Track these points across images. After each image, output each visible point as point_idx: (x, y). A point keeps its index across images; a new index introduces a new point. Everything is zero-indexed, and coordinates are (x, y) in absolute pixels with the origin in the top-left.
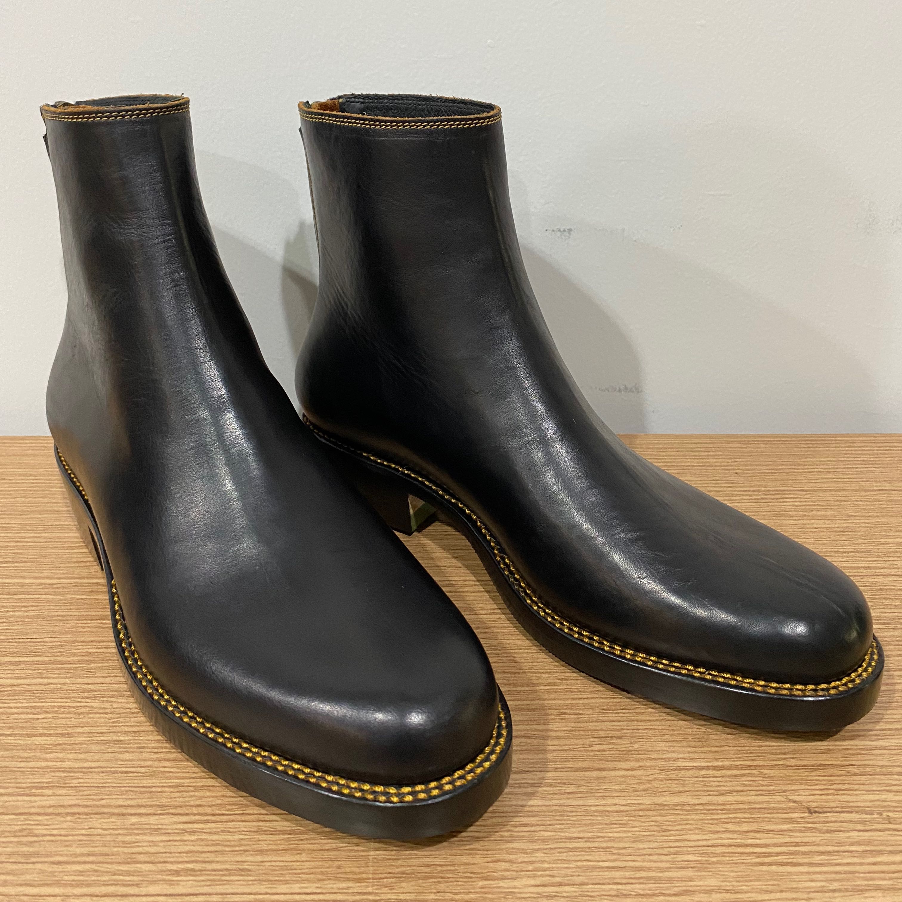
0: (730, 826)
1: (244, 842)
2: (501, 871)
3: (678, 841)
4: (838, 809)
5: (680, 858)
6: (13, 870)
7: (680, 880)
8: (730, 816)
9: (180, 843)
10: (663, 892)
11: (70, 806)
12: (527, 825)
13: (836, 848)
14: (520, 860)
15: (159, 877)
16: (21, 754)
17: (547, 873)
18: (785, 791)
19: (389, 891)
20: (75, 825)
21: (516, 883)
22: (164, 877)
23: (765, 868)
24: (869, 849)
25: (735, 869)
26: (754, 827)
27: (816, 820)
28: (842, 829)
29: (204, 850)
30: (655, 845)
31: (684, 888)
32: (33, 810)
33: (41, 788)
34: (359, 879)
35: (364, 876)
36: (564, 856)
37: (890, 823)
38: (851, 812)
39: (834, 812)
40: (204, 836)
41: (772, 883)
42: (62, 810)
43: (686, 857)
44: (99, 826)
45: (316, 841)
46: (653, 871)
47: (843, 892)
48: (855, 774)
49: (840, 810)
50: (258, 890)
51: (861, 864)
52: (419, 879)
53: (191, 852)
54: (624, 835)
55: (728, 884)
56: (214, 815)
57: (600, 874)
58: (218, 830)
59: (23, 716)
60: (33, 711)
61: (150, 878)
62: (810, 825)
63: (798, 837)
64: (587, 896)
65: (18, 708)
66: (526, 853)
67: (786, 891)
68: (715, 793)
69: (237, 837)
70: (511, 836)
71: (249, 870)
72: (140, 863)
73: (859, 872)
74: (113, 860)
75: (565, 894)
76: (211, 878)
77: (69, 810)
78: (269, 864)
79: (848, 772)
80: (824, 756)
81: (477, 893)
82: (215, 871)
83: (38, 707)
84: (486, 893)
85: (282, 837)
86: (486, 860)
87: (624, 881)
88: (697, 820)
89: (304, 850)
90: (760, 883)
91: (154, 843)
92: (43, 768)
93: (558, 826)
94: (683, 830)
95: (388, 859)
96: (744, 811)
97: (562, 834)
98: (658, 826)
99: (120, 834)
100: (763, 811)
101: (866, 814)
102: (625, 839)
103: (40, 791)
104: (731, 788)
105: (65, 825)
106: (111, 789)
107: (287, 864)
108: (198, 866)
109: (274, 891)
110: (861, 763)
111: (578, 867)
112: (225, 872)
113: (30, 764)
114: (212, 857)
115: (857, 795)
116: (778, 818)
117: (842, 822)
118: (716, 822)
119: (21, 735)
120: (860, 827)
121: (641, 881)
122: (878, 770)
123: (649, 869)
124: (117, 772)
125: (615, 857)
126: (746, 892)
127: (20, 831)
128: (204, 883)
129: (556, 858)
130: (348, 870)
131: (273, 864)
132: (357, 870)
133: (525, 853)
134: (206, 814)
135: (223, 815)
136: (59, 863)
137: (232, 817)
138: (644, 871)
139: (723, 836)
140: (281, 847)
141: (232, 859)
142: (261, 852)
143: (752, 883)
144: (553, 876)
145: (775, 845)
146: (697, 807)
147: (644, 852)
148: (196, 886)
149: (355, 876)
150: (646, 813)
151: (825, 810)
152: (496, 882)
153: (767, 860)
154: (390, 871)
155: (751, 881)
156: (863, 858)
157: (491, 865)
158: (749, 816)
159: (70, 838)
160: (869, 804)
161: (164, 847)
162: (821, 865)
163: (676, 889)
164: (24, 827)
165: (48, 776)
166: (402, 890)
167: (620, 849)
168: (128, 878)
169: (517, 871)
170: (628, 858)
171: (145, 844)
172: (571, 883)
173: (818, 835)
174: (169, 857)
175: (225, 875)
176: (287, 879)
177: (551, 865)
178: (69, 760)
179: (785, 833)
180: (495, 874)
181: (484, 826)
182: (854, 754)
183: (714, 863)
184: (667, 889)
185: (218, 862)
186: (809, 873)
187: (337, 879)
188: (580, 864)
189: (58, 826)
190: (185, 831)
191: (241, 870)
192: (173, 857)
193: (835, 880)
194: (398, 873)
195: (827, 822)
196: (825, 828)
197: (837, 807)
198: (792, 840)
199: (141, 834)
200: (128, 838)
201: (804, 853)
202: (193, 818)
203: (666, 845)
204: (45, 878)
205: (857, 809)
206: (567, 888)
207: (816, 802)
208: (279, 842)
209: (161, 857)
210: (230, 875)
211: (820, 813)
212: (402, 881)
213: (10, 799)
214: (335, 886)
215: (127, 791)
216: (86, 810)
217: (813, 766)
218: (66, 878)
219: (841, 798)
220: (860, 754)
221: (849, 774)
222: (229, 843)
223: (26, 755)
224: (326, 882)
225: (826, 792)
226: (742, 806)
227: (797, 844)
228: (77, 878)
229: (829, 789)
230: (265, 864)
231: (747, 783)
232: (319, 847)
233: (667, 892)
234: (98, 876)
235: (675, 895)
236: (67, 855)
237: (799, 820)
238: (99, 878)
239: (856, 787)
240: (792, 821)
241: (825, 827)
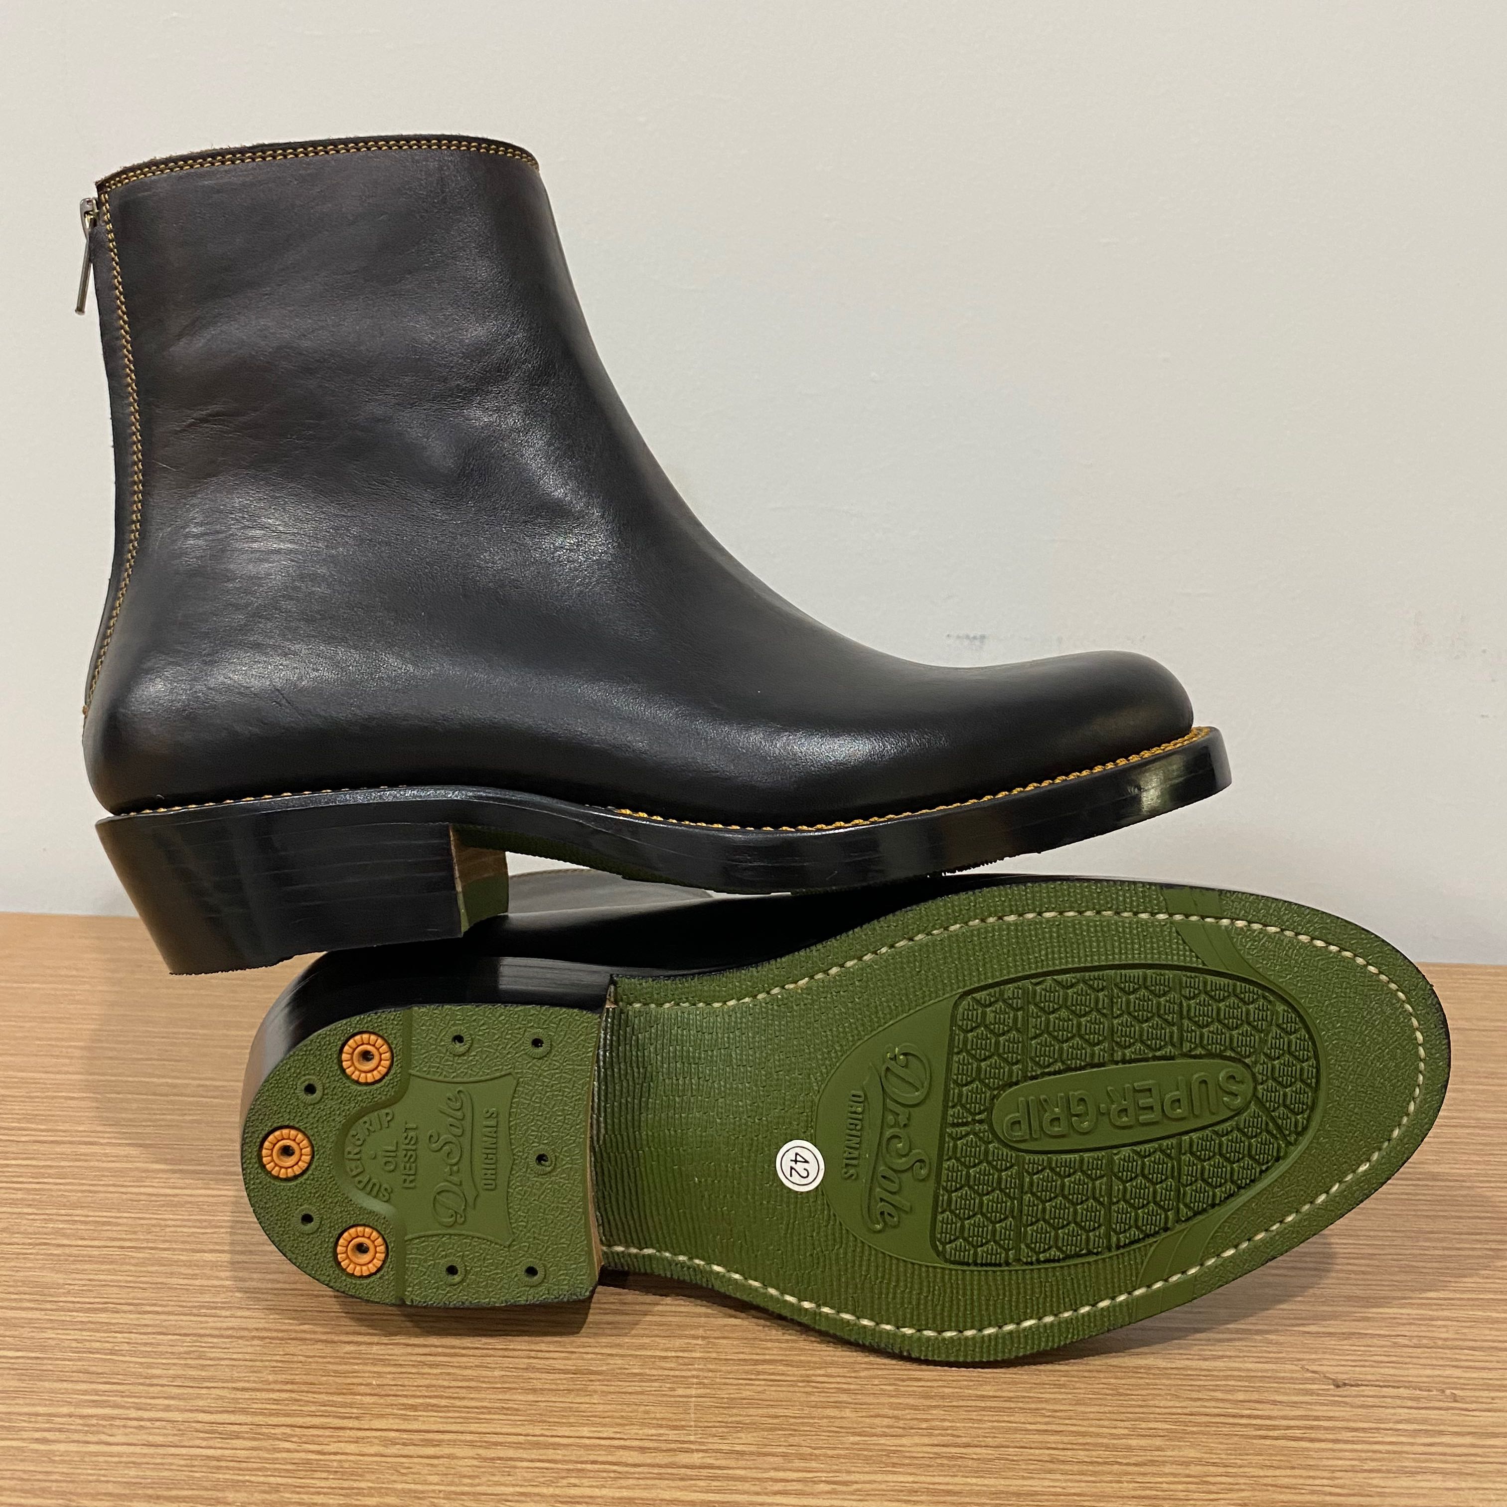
0: (1219, 1395)
1: (506, 1379)
2: (882, 1427)
3: (1141, 1406)
4: (1377, 1383)
5: (1144, 1425)
6: (179, 1394)
7: (1143, 1449)
8: (1218, 1383)
9: (417, 1376)
10: (1119, 1460)
11: (257, 1329)
12: (920, 1380)
13: (1374, 1425)
14: (909, 1417)
15: (388, 1410)
16: (183, 1270)
17: (949, 1432)
18: (1299, 1360)
19: (720, 1441)
20: (265, 1351)
21: (904, 1441)
22: (395, 1411)
23: (1268, 1442)
24: (1424, 1428)
25: (1225, 1441)
26: (1255, 1396)
27: (1345, 1393)
28: (1384, 1404)
29: (451, 1385)
30: (1107, 1409)
31: (1149, 1458)
32: (202, 1332)
33: (216, 1308)
34: (677, 1426)
35: (683, 1423)
36: (974, 1415)
37: (1456, 1401)
38: (1398, 1387)
39: (1372, 1385)
40: (451, 1370)
41: (1278, 1458)
42: (246, 1333)
43: (1151, 1425)
44: (300, 1353)
45: (613, 1383)
46: (1105, 1437)
47: (1383, 1472)
48: (1408, 1346)
49: (1381, 1384)
50: (531, 1432)
51: (1412, 1444)
52: (763, 1430)
53: (434, 1386)
54: (1064, 1396)
55: (1214, 1456)
56: (464, 1348)
57: (1027, 1436)
58: (471, 1364)
59: (185, 1230)
60: (198, 1224)
61: (375, 1411)
62: (1337, 1399)
63: (1320, 1411)
64: (1007, 1460)
65: (177, 1220)
66: (919, 1410)
67: (1298, 1468)
68: (1197, 1357)
69: (497, 1373)
70: (896, 1390)
71: (517, 1410)
72: (359, 1394)
73: (1407, 1453)
74: (322, 1390)
75: (975, 1457)
76: (464, 1415)
77: (254, 1333)
78: (545, 1404)
79: (1395, 1343)
80: (1361, 1324)
81: (847, 1449)
82: (468, 1408)
83: (205, 1221)
84: (860, 1450)
85: (562, 1376)
86: (860, 1414)
87: (1061, 1446)
88: (1170, 1385)
89: (595, 1392)
90: (1260, 1458)
91: (379, 1375)
92: (216, 1287)
93: (965, 1383)
94: (1148, 1395)
95: (717, 1407)
96: (1240, 1378)
97: (970, 1391)
98: (1112, 1390)
99: (329, 1363)
100: (1267, 1379)
101: (1421, 1390)
102: (1063, 1402)
103: (214, 1311)
104: (1220, 1353)
105: (250, 1350)
106: (316, 1314)
107: (571, 1405)
108: (444, 1402)
109: (554, 1433)
110: (1416, 1334)
111: (994, 1428)
112: (482, 1410)
113: (197, 1282)
114: (463, 1393)
115: (1408, 1369)
116: (1289, 1389)
117: (1384, 1397)
118: (1197, 1388)
119: (182, 1250)
120: (1410, 1403)
121: (1087, 1447)
122: (1440, 1343)
123: (1098, 1435)
124: (323, 1296)
125: (1047, 1420)
126: (1240, 1467)
127: (186, 1353)
128: (453, 1420)
129: (963, 1417)
130: (658, 1416)
131: (551, 1404)
132: (675, 1417)
133: (915, 1410)
134: (453, 1347)
135: (476, 1348)
136: (243, 1389)
137: (491, 1352)
138: (1091, 1436)
139: (1206, 1404)
140: (562, 1387)
141: (493, 1397)
142: (534, 1391)
143: (1249, 1457)
144: (959, 1437)
145: (1285, 1418)
146: (1170, 1371)
147: (1092, 1416)
148: (441, 1423)
149: (670, 1423)
150: (1095, 1374)
151: (1360, 1383)
152: (875, 1438)
153: (1271, 1433)
154: (720, 1420)
155: (1247, 1455)
156: (1414, 1437)
157: (868, 1420)
158: (1247, 1384)
159: (258, 1363)
160: (1425, 1379)
161: (394, 1379)
162: (1353, 1442)
163: (1136, 1458)
164: (192, 1349)
165: (223, 1295)
166: (737, 1441)
167: (1056, 1411)
168: (343, 1410)
169: (904, 1428)
170: (1067, 1422)
171: (367, 1375)
172: (983, 1444)
173: (1348, 1409)
174: (402, 1390)
175: (482, 1413)
176: (572, 1420)
177: (953, 1424)
178: (252, 1279)
179: (1299, 1405)
180: (873, 1430)
181: (855, 1377)
182: (1404, 1324)
183: (1193, 1433)
184: (1125, 1457)
185: (472, 1399)
186: (1333, 1450)
187: (643, 1425)
188: (995, 1424)
189: (240, 1350)
190: (424, 1364)
191: (508, 1409)
192: (408, 1390)
193: (1373, 1460)
194: (731, 1423)
195: (1363, 1396)
196: (1360, 1403)
197: (1377, 1381)
198: (1310, 1413)
199: (360, 1364)
200: (340, 1368)
201: (1326, 1428)
202: (433, 1350)
203: (1123, 1410)
204: (225, 1404)
205: (1407, 1384)
206: (978, 1450)
207: (1346, 1373)
208: (559, 1382)
209: (390, 1390)
210: (490, 1413)
211: (1352, 1386)
212: (738, 1432)
213: (171, 1317)
214: (641, 1432)
215: (337, 1317)
216: (280, 1335)
217: (1343, 1334)
218: (255, 1406)
219: (1382, 1371)
220: (1414, 1324)
221: (1396, 1345)
222: (486, 1380)
223: (190, 1271)
224: (627, 1427)
225: (1362, 1363)
226: (1236, 1373)
227: (1317, 1418)
228: (268, 1406)
229: (1366, 1361)
230: (540, 1404)
231: (1245, 1348)
232: (617, 1390)
233: (1124, 1461)
234: (300, 1406)
235: (1134, 1464)
236: (255, 1382)
237: (1320, 1392)
238: (303, 1408)
239: (1408, 1360)
240: (1311, 1393)
241: (1358, 1400)
